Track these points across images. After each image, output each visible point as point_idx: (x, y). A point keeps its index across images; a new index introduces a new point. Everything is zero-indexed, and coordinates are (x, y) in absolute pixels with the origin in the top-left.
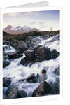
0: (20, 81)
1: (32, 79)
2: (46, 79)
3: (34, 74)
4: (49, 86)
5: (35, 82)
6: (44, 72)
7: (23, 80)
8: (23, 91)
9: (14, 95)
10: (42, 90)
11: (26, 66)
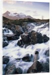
0: (17, 59)
1: (27, 58)
2: (38, 59)
3: (28, 54)
4: (41, 65)
5: (29, 61)
6: (37, 53)
7: (20, 59)
8: (20, 68)
9: (12, 71)
10: (35, 68)
11: (22, 47)
